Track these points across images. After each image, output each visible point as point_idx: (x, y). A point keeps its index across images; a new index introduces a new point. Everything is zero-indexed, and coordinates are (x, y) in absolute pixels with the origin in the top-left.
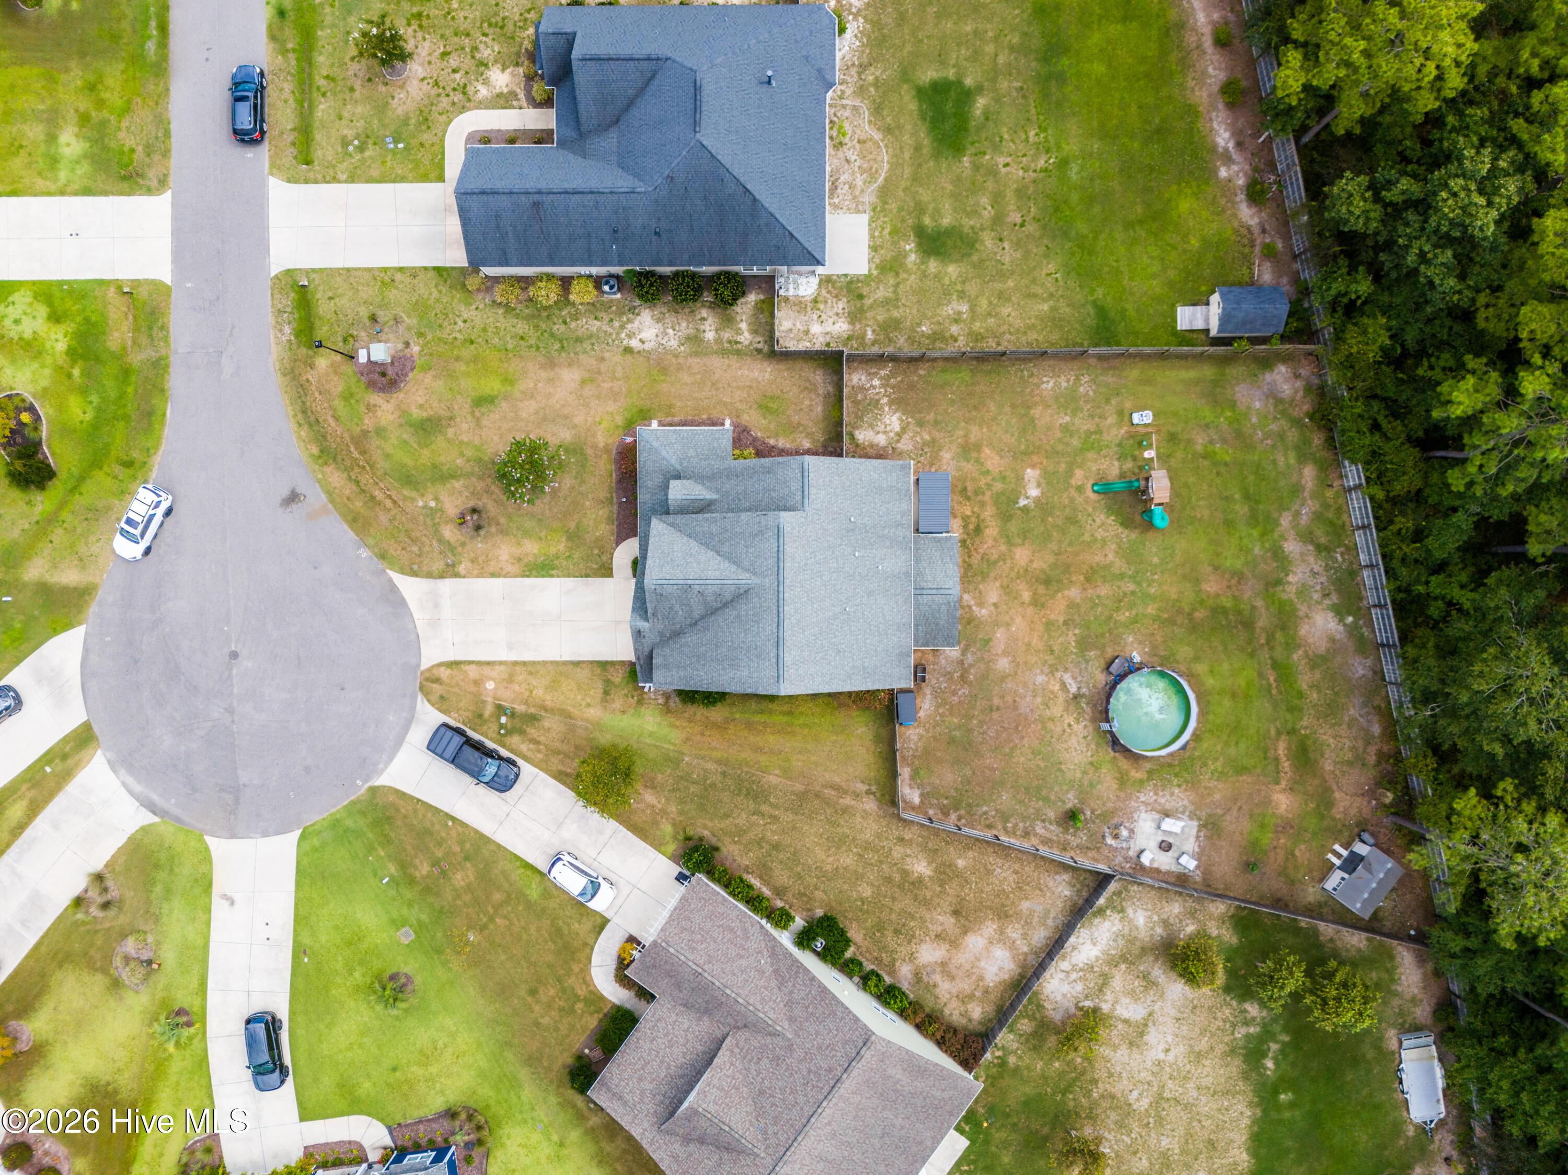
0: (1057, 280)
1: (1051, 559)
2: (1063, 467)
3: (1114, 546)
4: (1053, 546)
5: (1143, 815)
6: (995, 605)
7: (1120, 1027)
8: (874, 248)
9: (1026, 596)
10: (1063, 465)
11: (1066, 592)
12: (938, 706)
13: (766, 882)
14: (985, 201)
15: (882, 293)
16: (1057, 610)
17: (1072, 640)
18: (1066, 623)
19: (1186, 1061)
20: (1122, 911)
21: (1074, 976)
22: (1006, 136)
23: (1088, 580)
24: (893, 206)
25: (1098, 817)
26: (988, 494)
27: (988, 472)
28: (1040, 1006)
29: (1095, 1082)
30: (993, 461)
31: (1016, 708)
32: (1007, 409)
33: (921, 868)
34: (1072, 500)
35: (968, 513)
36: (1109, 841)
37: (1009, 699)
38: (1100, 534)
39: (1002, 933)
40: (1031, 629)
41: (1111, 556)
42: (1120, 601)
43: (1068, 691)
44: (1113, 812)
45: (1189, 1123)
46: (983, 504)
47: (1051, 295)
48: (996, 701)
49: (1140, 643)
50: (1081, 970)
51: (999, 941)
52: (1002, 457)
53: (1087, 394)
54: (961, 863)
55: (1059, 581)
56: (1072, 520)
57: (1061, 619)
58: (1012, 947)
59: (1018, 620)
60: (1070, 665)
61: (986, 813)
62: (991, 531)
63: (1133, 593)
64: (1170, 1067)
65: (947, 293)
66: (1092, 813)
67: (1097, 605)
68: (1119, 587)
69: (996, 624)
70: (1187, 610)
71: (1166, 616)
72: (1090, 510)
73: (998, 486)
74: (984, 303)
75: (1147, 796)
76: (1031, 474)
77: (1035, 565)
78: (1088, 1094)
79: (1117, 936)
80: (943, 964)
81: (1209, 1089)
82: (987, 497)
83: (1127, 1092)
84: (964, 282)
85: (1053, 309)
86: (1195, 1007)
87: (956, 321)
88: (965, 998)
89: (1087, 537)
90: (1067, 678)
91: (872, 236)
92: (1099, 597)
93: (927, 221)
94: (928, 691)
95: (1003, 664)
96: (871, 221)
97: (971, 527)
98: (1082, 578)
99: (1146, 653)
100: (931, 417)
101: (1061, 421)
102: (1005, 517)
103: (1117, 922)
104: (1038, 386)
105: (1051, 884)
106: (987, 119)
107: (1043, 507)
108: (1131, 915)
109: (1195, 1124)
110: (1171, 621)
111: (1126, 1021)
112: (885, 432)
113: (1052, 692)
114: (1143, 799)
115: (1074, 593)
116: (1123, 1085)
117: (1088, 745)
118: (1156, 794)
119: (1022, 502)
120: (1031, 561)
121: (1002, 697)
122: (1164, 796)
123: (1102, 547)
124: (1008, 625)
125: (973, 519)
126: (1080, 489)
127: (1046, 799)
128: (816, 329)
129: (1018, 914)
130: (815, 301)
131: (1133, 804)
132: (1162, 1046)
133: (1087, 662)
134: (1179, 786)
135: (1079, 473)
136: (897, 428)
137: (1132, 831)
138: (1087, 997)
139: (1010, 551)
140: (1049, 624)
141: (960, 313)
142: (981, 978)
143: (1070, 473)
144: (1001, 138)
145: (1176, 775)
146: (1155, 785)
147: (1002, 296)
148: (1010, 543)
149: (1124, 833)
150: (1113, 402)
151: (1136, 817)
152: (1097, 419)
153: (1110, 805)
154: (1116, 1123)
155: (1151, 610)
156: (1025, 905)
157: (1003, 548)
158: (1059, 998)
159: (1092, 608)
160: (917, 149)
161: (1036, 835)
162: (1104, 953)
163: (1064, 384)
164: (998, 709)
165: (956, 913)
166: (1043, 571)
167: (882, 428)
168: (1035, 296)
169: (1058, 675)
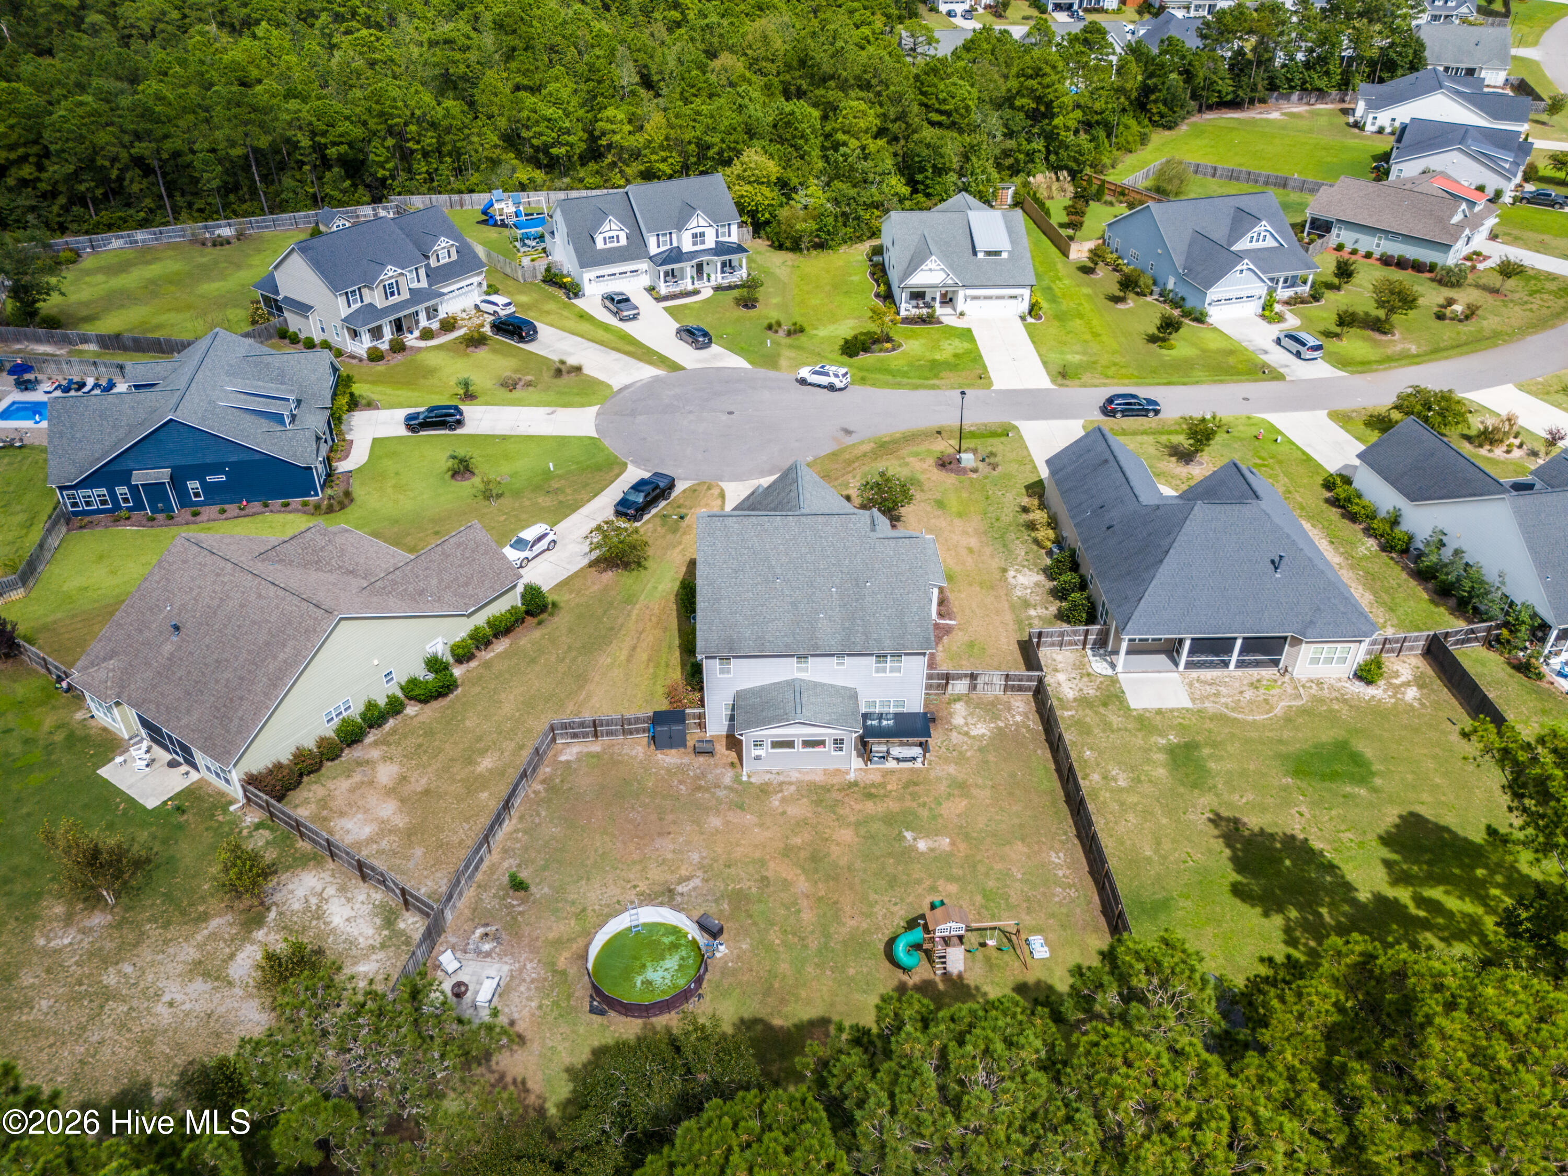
0: (1185, 862)
1: (843, 862)
2: (956, 871)
3: (865, 925)
4: (858, 864)
5: (506, 968)
6: (784, 813)
7: (227, 950)
8: (1159, 712)
9: (798, 841)
10: (960, 872)
11: (802, 878)
12: (668, 771)
13: (499, 656)
14: (1250, 796)
15: (1115, 720)
16: (779, 869)
17: (744, 885)
18: (764, 879)
19: (146, 1027)
20: (383, 946)
21: (314, 901)
22: (1333, 813)
23: (820, 899)
24: (1208, 725)
25: (514, 919)
26: (914, 805)
27: (940, 804)
28: (287, 868)
29: (166, 925)
30: (954, 808)
31: (660, 834)
32: (1016, 821)
33: (486, 763)
34: (919, 882)
35: (889, 787)
36: (479, 931)
37: (672, 828)
38: (879, 911)
39: (390, 831)
40: (756, 846)
41: (853, 923)
42: (794, 934)
43: (679, 884)
44: (517, 935)
45: (55, 1033)
46: (901, 799)
47: (1165, 858)
48: (670, 817)
49: (739, 957)
50: (319, 907)
51: (382, 830)
52: (959, 816)
53: (1054, 895)
54: (484, 795)
55: (816, 871)
56: (893, 882)
57: (769, 874)
58: (370, 840)
59: (768, 834)
60: (711, 884)
61: (539, 815)
62: (870, 807)
63: (805, 947)
64: (148, 1009)
65: (1133, 769)
66: (520, 913)
67: (788, 908)
68: (813, 932)
69: (761, 815)
70: (785, 1010)
71: (776, 985)
72: (910, 899)
73: (924, 813)
74: (1132, 799)
75: (532, 969)
76: (945, 842)
77: (834, 848)
78: (153, 919)
79: (352, 943)
80: (371, 783)
81: (93, 1056)
82: (909, 803)
83: (135, 959)
84: (1150, 781)
85: (1148, 860)
86: (218, 1035)
87: (1105, 778)
88: (323, 803)
89: (873, 896)
90: (696, 882)
91: (1172, 710)
92: (799, 911)
93: (1206, 751)
94: (686, 760)
95: (715, 822)
96: (1187, 710)
97: (873, 791)
98: (822, 893)
99: (726, 963)
100: (991, 758)
101: (1014, 870)
102: (889, 819)
103: (371, 942)
104: (1052, 848)
105: (439, 875)
106: (1344, 796)
107: (907, 855)
108: (374, 957)
109: (52, 1040)
110: (768, 991)
111: (232, 956)
112: (967, 724)
113: (678, 868)
114: (529, 966)
115: (802, 885)
116: (146, 954)
117: (608, 906)
118: (532, 981)
119: (908, 835)
120: (838, 844)
121: (674, 822)
122: (529, 989)
123: (863, 914)
124: (761, 825)
125: (882, 792)
126: (933, 889)
127: (545, 868)
128: (1061, 677)
129: (411, 845)
130: (1089, 675)
131: (524, 956)
132: (179, 997)
133: (716, 901)
134: (540, 1007)
135: (953, 888)
136: (973, 733)
137: (488, 954)
138: (281, 914)
139: (849, 825)
140: (762, 863)
141: (1116, 780)
142: (342, 814)
143: (951, 879)
144: (1330, 809)
145: (556, 1004)
146: (545, 979)
147: (1147, 814)
148: (858, 824)
149: (487, 947)
150: (1051, 921)
151: (506, 959)
152: (1025, 905)
153: (526, 930)
154: (101, 949)
155: (784, 967)
156: (419, 852)
157: (852, 819)
158: (290, 887)
159: (783, 905)
160: (1280, 741)
161: (503, 859)
162: (333, 931)
163: (1060, 873)
164: (661, 819)
165: (427, 792)
166: (827, 855)
167: (970, 721)
168: (1158, 844)
169: (699, 873)
